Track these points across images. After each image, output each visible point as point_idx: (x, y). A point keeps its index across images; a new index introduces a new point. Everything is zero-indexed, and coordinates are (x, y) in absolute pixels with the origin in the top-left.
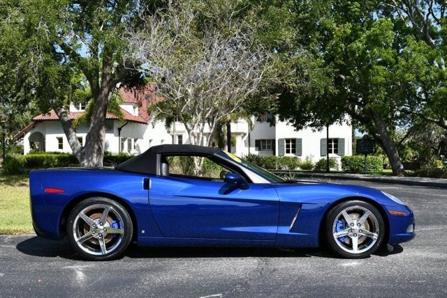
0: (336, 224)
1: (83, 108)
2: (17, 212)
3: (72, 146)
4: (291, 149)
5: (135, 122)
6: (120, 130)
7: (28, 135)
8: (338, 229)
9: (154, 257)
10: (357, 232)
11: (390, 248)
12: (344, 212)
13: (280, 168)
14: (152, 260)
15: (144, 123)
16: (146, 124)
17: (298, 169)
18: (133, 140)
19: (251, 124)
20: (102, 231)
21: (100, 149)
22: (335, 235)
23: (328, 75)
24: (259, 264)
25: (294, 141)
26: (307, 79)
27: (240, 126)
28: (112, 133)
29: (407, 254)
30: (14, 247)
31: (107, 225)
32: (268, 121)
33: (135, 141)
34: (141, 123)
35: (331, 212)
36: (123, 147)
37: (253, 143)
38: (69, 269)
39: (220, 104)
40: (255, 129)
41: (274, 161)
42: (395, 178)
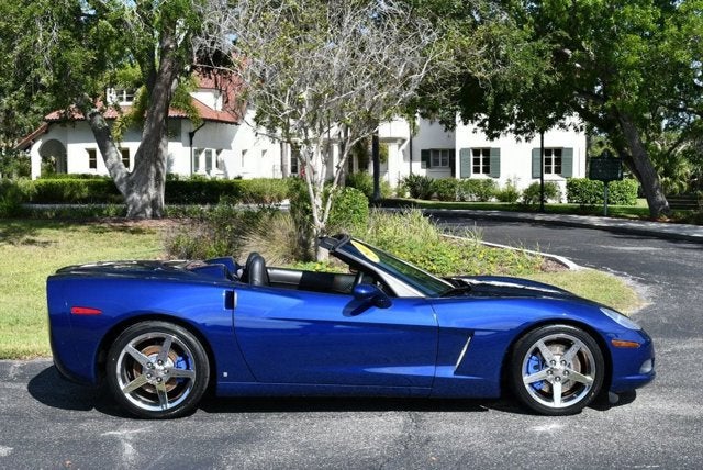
0: (528, 360)
1: (129, 99)
2: (25, 299)
3: (112, 168)
4: (481, 165)
5: (217, 121)
6: (191, 135)
7: (37, 146)
8: (531, 369)
9: (243, 412)
10: (560, 374)
11: (613, 397)
12: (540, 344)
13: (463, 200)
14: (239, 416)
15: (231, 123)
16: (237, 124)
17: (494, 201)
18: (214, 151)
19: (413, 126)
20: (161, 374)
21: (158, 174)
22: (527, 379)
23: (541, 54)
24: (406, 426)
25: (486, 151)
26: (505, 61)
27: (395, 128)
28: (180, 141)
29: (641, 407)
30: (25, 387)
31: (169, 364)
32: (441, 123)
33: (218, 152)
34: (227, 122)
35: (520, 342)
36: (197, 165)
37: (417, 154)
38: (112, 438)
39: (356, 119)
40: (420, 133)
41: (452, 186)
42: (652, 226)
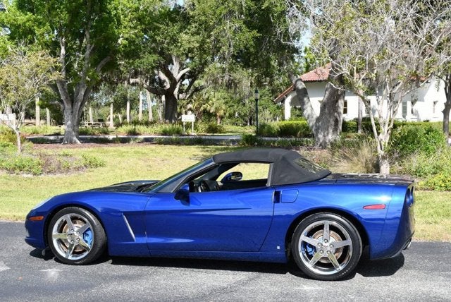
7: (288, 100)
33: (412, 103)
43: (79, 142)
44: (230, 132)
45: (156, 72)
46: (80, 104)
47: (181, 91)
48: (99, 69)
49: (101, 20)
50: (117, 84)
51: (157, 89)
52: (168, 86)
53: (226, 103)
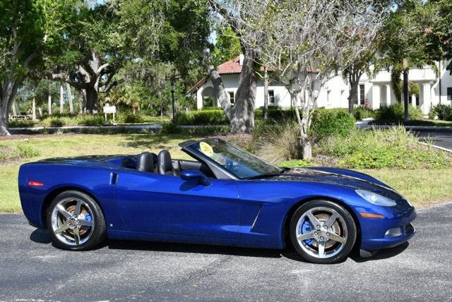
0: (301, 224)
3: (222, 103)
7: (200, 91)
10: (324, 234)
11: (365, 253)
12: (309, 213)
19: (437, 71)
20: (77, 223)
21: (250, 106)
22: (299, 237)
37: (445, 91)
43: (9, 134)
44: (147, 121)
45: (77, 67)
46: (8, 98)
47: (100, 85)
48: (26, 64)
49: (27, 18)
50: (40, 79)
51: (78, 84)
52: (88, 80)
53: (141, 95)
